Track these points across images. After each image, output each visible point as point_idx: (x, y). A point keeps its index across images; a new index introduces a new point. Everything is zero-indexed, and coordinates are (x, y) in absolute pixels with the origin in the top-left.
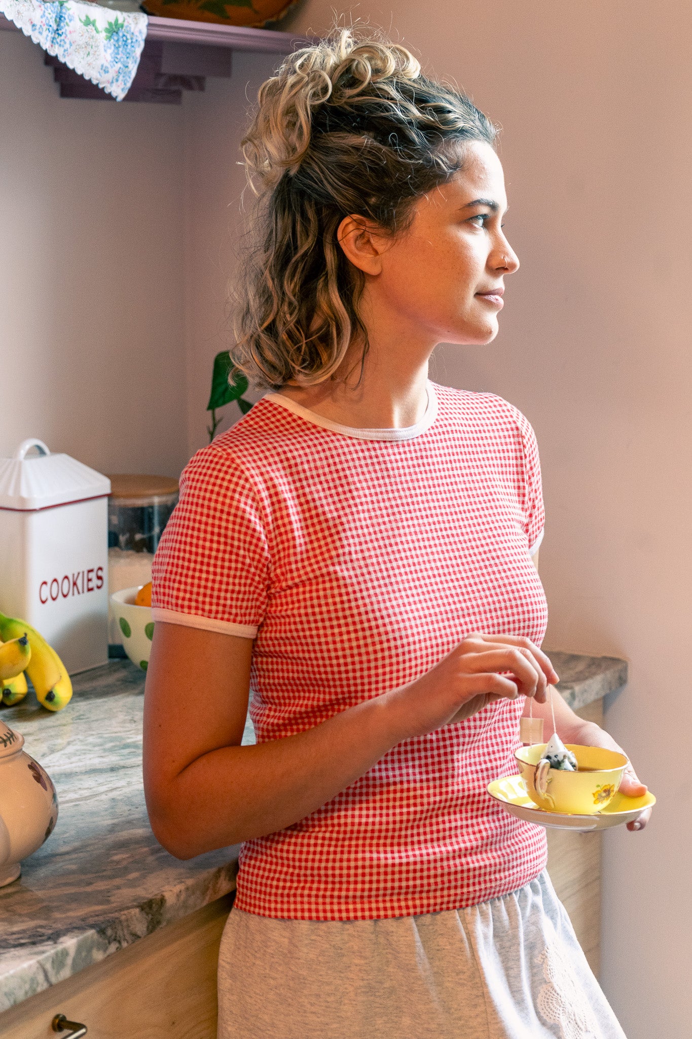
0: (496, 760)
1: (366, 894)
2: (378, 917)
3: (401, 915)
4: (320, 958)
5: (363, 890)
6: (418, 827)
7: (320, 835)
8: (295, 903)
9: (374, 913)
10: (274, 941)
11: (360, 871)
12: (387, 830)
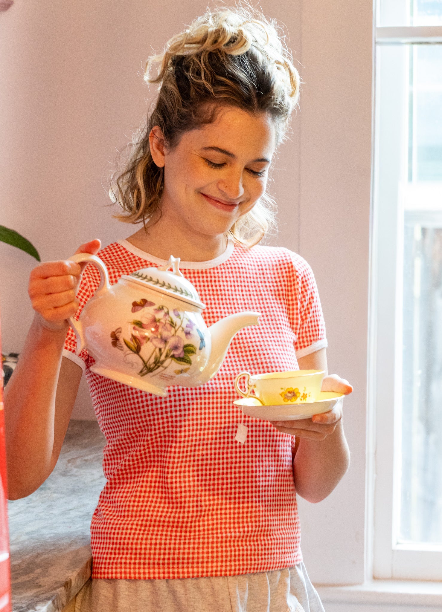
0: (259, 481)
1: (161, 562)
2: (169, 577)
3: (184, 577)
4: (131, 607)
5: (159, 559)
6: (199, 521)
7: (135, 522)
8: (116, 568)
9: (166, 575)
10: (103, 595)
11: (158, 546)
12: (178, 522)
